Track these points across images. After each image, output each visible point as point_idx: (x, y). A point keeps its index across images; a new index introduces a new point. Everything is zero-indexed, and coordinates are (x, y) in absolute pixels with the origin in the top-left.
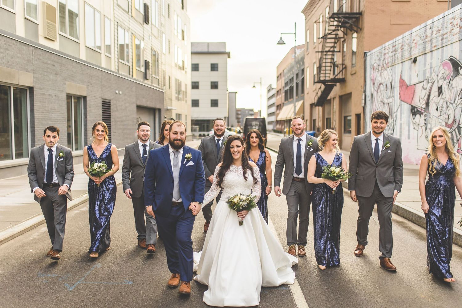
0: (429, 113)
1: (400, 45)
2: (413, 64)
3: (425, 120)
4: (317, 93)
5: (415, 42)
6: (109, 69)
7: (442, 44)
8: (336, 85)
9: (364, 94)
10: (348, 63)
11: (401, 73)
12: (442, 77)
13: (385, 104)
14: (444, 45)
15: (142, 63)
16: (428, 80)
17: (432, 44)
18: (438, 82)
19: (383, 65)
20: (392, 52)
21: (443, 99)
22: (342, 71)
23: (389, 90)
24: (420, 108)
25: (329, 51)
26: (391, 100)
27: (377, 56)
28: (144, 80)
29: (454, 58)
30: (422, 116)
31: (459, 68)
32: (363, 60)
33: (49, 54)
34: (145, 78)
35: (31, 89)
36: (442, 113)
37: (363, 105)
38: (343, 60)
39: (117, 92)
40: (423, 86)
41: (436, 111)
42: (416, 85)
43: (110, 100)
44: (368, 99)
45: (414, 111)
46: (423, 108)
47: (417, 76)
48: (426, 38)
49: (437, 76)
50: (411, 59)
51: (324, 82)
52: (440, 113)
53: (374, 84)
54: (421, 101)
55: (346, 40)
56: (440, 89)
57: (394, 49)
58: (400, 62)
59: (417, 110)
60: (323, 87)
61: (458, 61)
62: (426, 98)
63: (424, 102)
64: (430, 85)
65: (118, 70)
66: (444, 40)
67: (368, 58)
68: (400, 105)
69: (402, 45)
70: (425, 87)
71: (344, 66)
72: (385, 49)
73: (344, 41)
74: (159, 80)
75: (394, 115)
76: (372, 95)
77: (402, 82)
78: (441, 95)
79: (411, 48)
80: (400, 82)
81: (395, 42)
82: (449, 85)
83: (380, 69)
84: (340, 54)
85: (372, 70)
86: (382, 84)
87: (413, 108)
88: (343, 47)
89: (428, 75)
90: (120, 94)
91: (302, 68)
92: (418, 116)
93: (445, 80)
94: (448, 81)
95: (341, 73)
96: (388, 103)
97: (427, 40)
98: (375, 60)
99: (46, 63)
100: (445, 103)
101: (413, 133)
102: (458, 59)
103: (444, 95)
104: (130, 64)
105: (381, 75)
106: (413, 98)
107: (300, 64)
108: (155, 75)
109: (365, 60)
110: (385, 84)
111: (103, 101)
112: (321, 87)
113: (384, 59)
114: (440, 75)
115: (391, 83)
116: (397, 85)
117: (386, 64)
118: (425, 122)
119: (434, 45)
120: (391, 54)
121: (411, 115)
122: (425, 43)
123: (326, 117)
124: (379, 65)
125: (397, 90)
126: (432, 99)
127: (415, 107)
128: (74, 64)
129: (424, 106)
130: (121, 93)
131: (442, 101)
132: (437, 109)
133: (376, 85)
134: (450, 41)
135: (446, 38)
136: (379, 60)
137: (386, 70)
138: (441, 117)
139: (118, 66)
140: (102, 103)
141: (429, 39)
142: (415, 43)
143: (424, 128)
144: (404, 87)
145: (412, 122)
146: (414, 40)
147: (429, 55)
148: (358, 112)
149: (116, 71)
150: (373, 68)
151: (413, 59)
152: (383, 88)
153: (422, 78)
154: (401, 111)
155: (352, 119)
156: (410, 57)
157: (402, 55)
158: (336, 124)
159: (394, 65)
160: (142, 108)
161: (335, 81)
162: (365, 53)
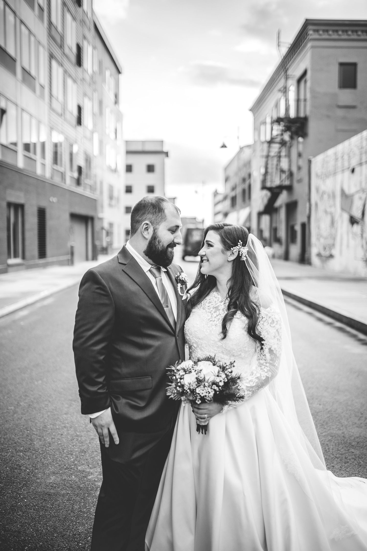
0: (365, 223)
2: (352, 174)
4: (263, 201)
6: (44, 177)
8: (282, 192)
9: (308, 204)
10: (294, 169)
11: (341, 182)
13: (328, 214)
15: (75, 168)
16: (363, 190)
19: (325, 173)
20: (333, 160)
22: (289, 177)
23: (332, 199)
24: (358, 218)
26: (333, 210)
27: (321, 163)
28: (76, 187)
30: (359, 225)
32: (308, 167)
34: (78, 182)
37: (308, 214)
39: (51, 200)
40: (360, 197)
42: (355, 195)
43: (46, 208)
44: (313, 208)
45: (353, 220)
47: (355, 185)
51: (270, 189)
53: (317, 192)
54: (358, 210)
55: (293, 144)
57: (336, 156)
58: (341, 170)
59: (356, 220)
60: (269, 194)
62: (361, 208)
63: (361, 212)
65: (52, 177)
67: (313, 165)
68: (341, 216)
69: (343, 154)
71: (291, 173)
72: (327, 157)
73: (290, 146)
74: (90, 186)
75: (335, 224)
79: (350, 157)
80: (341, 191)
81: (337, 150)
83: (323, 177)
84: (287, 159)
85: (316, 178)
87: (351, 218)
88: (290, 152)
89: (364, 185)
91: (249, 172)
92: (355, 226)
95: (287, 179)
96: (331, 214)
98: (319, 167)
101: (352, 242)
104: (63, 171)
105: (323, 183)
106: (351, 207)
107: (246, 167)
108: (87, 180)
110: (327, 193)
111: (38, 211)
112: (266, 195)
113: (327, 167)
115: (333, 192)
116: (338, 195)
117: (328, 172)
118: (361, 233)
121: (350, 226)
122: (361, 154)
123: (274, 226)
124: (322, 173)
125: (338, 199)
129: (361, 216)
133: (320, 193)
136: (322, 167)
137: (328, 178)
139: (52, 173)
142: (353, 153)
143: (360, 238)
144: (344, 197)
145: (351, 231)
147: (364, 167)
148: (303, 222)
149: (50, 179)
150: (317, 176)
151: (352, 170)
152: (326, 197)
153: (358, 188)
154: (342, 222)
155: (298, 228)
156: (349, 168)
157: (343, 165)
158: (282, 233)
159: (335, 173)
160: (75, 217)
161: (281, 188)
162: (310, 162)
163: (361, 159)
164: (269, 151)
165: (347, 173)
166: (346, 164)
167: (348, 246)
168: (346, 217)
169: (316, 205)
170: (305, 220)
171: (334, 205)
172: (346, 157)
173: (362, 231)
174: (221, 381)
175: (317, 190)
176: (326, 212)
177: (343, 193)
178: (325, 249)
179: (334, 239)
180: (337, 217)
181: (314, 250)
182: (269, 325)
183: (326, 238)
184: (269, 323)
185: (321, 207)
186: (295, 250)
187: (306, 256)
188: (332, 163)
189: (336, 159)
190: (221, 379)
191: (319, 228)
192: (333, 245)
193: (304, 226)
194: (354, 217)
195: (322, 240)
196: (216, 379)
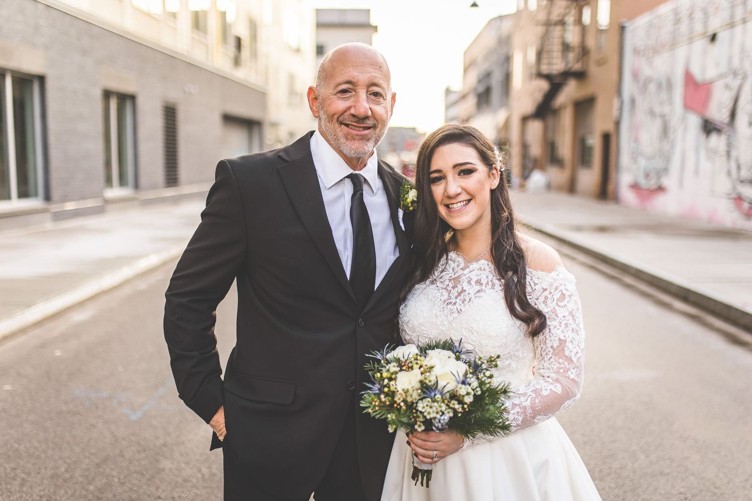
0: (736, 133)
1: (688, 12)
2: (711, 45)
4: (536, 99)
8: (567, 83)
9: (618, 100)
10: (591, 42)
11: (688, 60)
13: (656, 117)
15: (231, 40)
16: (736, 75)
19: (656, 47)
20: (674, 25)
22: (582, 58)
23: (664, 91)
24: (720, 123)
25: (560, 24)
26: (667, 109)
27: (645, 32)
28: (232, 71)
30: (723, 136)
32: (618, 39)
34: (237, 62)
35: (42, 79)
37: (616, 118)
38: (583, 39)
40: (726, 85)
41: (748, 127)
42: (715, 82)
43: (176, 104)
44: (626, 108)
45: (709, 129)
46: (724, 124)
47: (716, 64)
50: (706, 36)
53: (637, 79)
54: (722, 109)
57: (677, 17)
58: (686, 42)
59: (715, 127)
62: (731, 105)
63: (727, 113)
64: (738, 81)
65: (188, 52)
67: (628, 36)
68: (683, 119)
69: (693, 13)
70: (729, 85)
71: (584, 50)
72: (660, 19)
74: (257, 70)
75: (670, 134)
79: (707, 17)
80: (685, 77)
84: (576, 29)
85: (636, 56)
86: (654, 82)
87: (707, 122)
89: (736, 63)
91: (507, 53)
92: (714, 138)
95: (580, 62)
96: (663, 116)
98: (642, 39)
101: (705, 166)
104: (209, 42)
105: (650, 66)
106: (706, 103)
108: (252, 62)
109: (623, 40)
110: (656, 82)
111: (164, 107)
112: (541, 87)
113: (658, 36)
115: (668, 78)
116: (679, 82)
117: (662, 45)
118: (728, 149)
121: (703, 136)
122: (733, 8)
123: (549, 139)
124: (648, 49)
125: (679, 91)
126: (741, 108)
127: (711, 123)
129: (726, 119)
130: (193, 91)
133: (641, 83)
136: (650, 38)
137: (662, 56)
140: (164, 110)
142: (716, 8)
143: (724, 158)
144: (692, 86)
147: (738, 29)
148: (606, 130)
149: (185, 53)
150: (636, 52)
151: (711, 37)
152: (652, 87)
153: (723, 68)
154: (685, 130)
155: (595, 141)
156: (705, 33)
157: (691, 30)
158: (565, 148)
159: (673, 45)
160: (229, 119)
161: (567, 75)
162: (622, 29)
163: (732, 16)
164: (549, 13)
165: (700, 44)
166: (699, 27)
167: (697, 172)
168: (694, 121)
169: (633, 101)
170: (609, 127)
171: (670, 101)
172: (698, 15)
173: (729, 145)
174: (468, 394)
175: (635, 75)
176: (652, 113)
177: (689, 79)
178: (647, 175)
179: (668, 159)
180: (675, 121)
181: (624, 179)
182: (555, 302)
183: (649, 158)
184: (555, 300)
185: (642, 105)
186: (589, 178)
187: (611, 187)
188: (668, 27)
189: (677, 21)
190: (470, 390)
191: (636, 140)
192: (666, 170)
193: (606, 139)
194: (710, 120)
195: (643, 162)
196: (461, 388)
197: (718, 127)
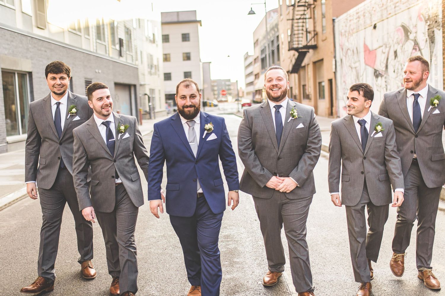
0: (389, 75)
1: (363, 12)
2: (374, 30)
3: (386, 82)
4: (291, 61)
5: (374, 9)
6: (89, 50)
7: (395, 11)
8: (308, 52)
9: (334, 60)
10: (319, 29)
11: (365, 39)
12: (397, 42)
13: (353, 69)
14: (396, 13)
15: (117, 41)
16: (386, 45)
17: (387, 11)
18: (394, 46)
19: (349, 31)
20: (356, 19)
21: (399, 62)
22: (314, 37)
23: (355, 55)
24: (382, 71)
25: (300, 19)
26: (357, 64)
27: (344, 22)
28: (119, 58)
29: (405, 24)
30: (383, 78)
31: (409, 34)
32: (332, 26)
33: (41, 42)
34: (120, 55)
35: (30, 74)
36: (399, 74)
37: (334, 70)
38: (315, 27)
39: (97, 71)
40: (382, 51)
41: (393, 73)
42: (377, 50)
43: (91, 79)
44: (338, 64)
45: (377, 74)
47: (377, 41)
48: (383, 6)
49: (393, 41)
50: (372, 25)
51: (297, 49)
52: (397, 75)
53: (342, 49)
54: (382, 64)
55: (316, 7)
56: (395, 52)
57: (358, 15)
58: (363, 28)
59: (379, 74)
60: (297, 54)
61: (408, 27)
62: (385, 62)
63: (384, 65)
64: (388, 49)
65: (96, 50)
66: (397, 8)
67: (336, 24)
68: (365, 69)
69: (364, 13)
70: (384, 51)
71: (315, 33)
72: (350, 16)
73: (314, 8)
74: (132, 56)
75: (361, 79)
76: (341, 60)
77: (366, 47)
78: (396, 58)
79: (371, 15)
80: (364, 47)
81: (358, 9)
82: (402, 49)
83: (347, 35)
84: (312, 20)
85: (341, 36)
86: (350, 50)
87: (376, 71)
88: (314, 14)
89: (386, 40)
90: (99, 73)
91: (277, 35)
92: (380, 78)
93: (399, 44)
94: (401, 45)
95: (313, 39)
96: (356, 68)
97: (383, 8)
98: (342, 26)
99: (40, 50)
100: (400, 65)
102: (408, 25)
103: (399, 58)
104: (106, 44)
105: (348, 41)
106: (375, 62)
107: (274, 31)
108: (129, 51)
109: (334, 27)
110: (351, 50)
111: (86, 81)
112: (294, 55)
113: (350, 25)
114: (395, 40)
115: (357, 48)
116: (362, 50)
117: (352, 30)
118: (386, 84)
119: (389, 12)
120: (355, 21)
121: (375, 78)
122: (382, 10)
123: (302, 83)
124: (345, 32)
125: (362, 54)
126: (390, 63)
127: (377, 70)
128: (61, 49)
129: (384, 69)
130: (100, 71)
131: (397, 63)
132: (394, 72)
133: (344, 50)
134: (400, 9)
135: (398, 6)
136: (346, 26)
137: (352, 36)
138: (398, 79)
139: (96, 46)
140: (86, 83)
141: (384, 7)
142: (375, 11)
143: (385, 89)
144: (367, 52)
145: (376, 84)
146: (373, 8)
147: (385, 21)
148: (330, 78)
149: (95, 51)
150: (341, 34)
151: (374, 25)
152: (350, 53)
153: (381, 43)
154: (367, 76)
155: (326, 84)
160: (118, 85)
161: (307, 47)
162: (333, 20)
164: (293, 15)
165: (370, 30)
166: (368, 22)
168: (370, 71)
170: (332, 76)
171: (359, 61)
175: (342, 47)
176: (351, 67)
180: (361, 72)
181: (341, 104)
185: (346, 63)
186: (324, 104)
189: (359, 18)
191: (344, 82)
197: (380, 73)
